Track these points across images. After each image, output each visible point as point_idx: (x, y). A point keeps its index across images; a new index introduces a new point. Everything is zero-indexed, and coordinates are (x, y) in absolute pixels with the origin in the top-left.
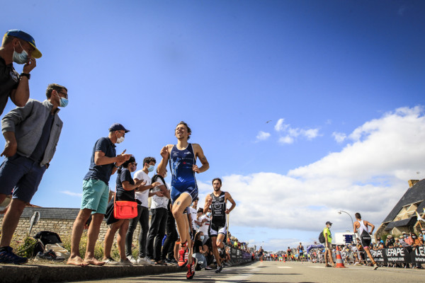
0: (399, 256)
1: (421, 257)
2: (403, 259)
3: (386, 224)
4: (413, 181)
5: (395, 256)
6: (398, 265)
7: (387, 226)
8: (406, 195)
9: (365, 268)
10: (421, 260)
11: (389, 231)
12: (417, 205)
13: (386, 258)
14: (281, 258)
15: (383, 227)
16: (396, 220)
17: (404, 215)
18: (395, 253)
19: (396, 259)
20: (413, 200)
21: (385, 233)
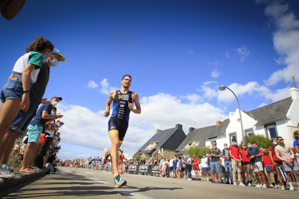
0: (145, 169)
1: (154, 170)
2: (146, 171)
3: (140, 151)
4: (159, 130)
5: (143, 170)
6: (143, 174)
8: (153, 137)
10: (154, 172)
11: (140, 155)
12: (157, 143)
13: (138, 170)
15: (138, 152)
16: (145, 149)
17: (150, 147)
18: (143, 167)
19: (143, 171)
20: (156, 140)
21: (138, 156)
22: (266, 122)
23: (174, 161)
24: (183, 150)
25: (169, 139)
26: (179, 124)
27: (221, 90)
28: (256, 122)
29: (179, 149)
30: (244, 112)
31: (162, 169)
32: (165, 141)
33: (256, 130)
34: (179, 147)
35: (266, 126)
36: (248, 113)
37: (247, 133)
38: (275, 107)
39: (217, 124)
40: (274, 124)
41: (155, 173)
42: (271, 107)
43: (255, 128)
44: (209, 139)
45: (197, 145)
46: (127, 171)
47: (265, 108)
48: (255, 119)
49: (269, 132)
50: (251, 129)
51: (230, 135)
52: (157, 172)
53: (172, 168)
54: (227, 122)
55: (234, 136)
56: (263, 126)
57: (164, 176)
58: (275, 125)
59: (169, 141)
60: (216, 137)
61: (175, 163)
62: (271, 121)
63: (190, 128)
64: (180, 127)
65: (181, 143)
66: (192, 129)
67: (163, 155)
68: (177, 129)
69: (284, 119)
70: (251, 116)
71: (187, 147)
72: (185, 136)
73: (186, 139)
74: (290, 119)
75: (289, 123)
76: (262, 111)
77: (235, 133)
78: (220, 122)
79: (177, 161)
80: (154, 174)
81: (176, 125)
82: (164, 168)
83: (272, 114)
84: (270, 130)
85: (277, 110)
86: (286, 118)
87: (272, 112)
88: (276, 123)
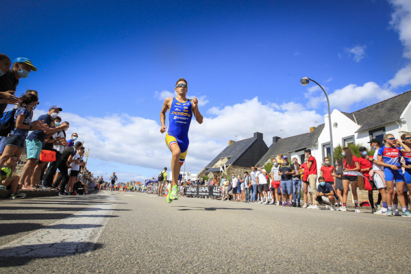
0: (206, 192)
1: (216, 192)
2: (208, 194)
3: (207, 169)
4: (231, 141)
5: (203, 192)
6: (204, 197)
7: (206, 171)
8: (224, 151)
9: (185, 198)
10: (215, 194)
11: (207, 174)
12: (229, 158)
13: (198, 192)
14: (121, 189)
15: (204, 171)
16: (214, 167)
17: (219, 164)
18: (204, 189)
19: (204, 194)
20: (227, 155)
21: (204, 175)
22: (372, 127)
25: (244, 153)
26: (258, 133)
27: (303, 83)
28: (358, 127)
30: (344, 113)
32: (238, 157)
33: (358, 138)
35: (371, 133)
36: (349, 115)
37: (346, 143)
38: (388, 105)
40: (383, 129)
41: (217, 196)
42: (383, 105)
43: (356, 135)
44: (296, 151)
47: (374, 107)
48: (358, 124)
50: (352, 138)
51: (324, 146)
52: (219, 194)
53: (235, 189)
54: (322, 126)
55: (328, 146)
56: (368, 133)
58: (384, 131)
59: (244, 155)
62: (378, 125)
63: (274, 138)
64: (259, 136)
65: (261, 158)
66: (276, 139)
68: (255, 139)
69: (397, 122)
70: (353, 120)
72: (267, 149)
73: (268, 152)
74: (405, 122)
75: (404, 127)
76: (370, 111)
77: (330, 143)
78: (314, 128)
80: (215, 197)
81: (255, 134)
83: (382, 116)
85: (390, 110)
86: (400, 122)
87: (382, 112)
88: (386, 128)
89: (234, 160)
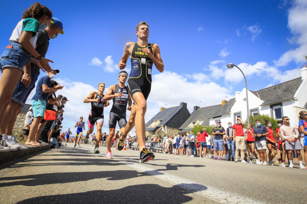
0: (148, 146)
1: (158, 147)
4: (163, 108)
8: (157, 115)
12: (161, 121)
16: (149, 127)
17: (154, 125)
20: (159, 118)
22: (273, 102)
23: (177, 138)
24: (187, 128)
25: (173, 117)
26: (183, 103)
27: (228, 67)
28: (262, 102)
29: (183, 127)
30: (251, 91)
31: (166, 146)
32: (168, 120)
33: (262, 110)
34: (183, 125)
35: (272, 106)
36: (255, 93)
37: (252, 113)
38: (284, 87)
39: (223, 103)
40: (281, 104)
41: (159, 150)
42: (280, 86)
43: (260, 108)
44: (214, 118)
45: (201, 124)
46: (130, 148)
47: (273, 88)
48: (262, 99)
49: (274, 112)
50: (257, 109)
51: (235, 114)
52: (160, 149)
53: (175, 145)
54: (233, 101)
55: (238, 115)
56: (269, 107)
57: (167, 153)
58: (282, 105)
59: (173, 119)
60: (221, 116)
61: (178, 141)
62: (277, 101)
63: (194, 107)
64: (184, 105)
65: (184, 122)
66: (196, 108)
67: (166, 132)
68: (181, 107)
69: (292, 100)
70: (257, 96)
71: (191, 125)
72: (189, 115)
73: (190, 118)
74: (297, 100)
75: (296, 104)
76: (270, 91)
77: (240, 113)
78: (226, 102)
79: (180, 138)
80: (157, 151)
81: (181, 103)
82: (167, 145)
83: (279, 94)
84: (276, 110)
85: (285, 91)
86: (293, 99)
87: (280, 92)
88: (283, 104)
89: (165, 122)
